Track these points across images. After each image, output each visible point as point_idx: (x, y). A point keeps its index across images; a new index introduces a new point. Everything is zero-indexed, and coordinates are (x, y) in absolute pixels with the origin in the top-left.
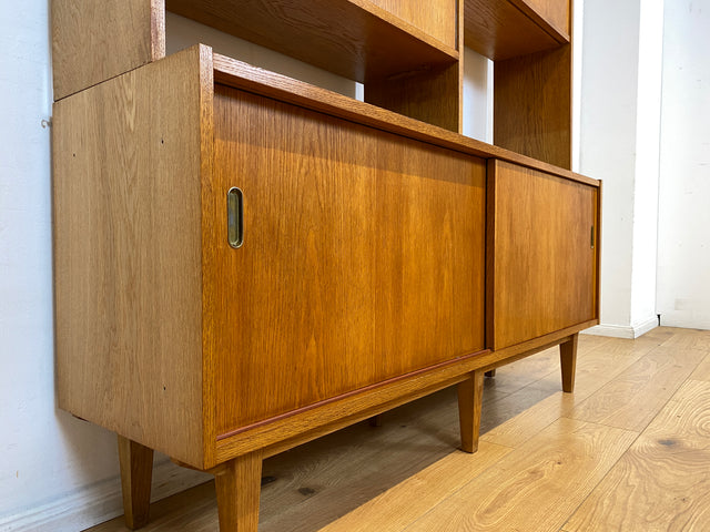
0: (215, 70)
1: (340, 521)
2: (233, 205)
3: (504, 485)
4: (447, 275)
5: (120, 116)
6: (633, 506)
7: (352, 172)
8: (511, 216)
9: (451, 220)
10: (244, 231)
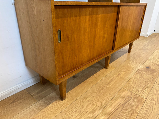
0: (55, 5)
1: (81, 84)
2: (59, 33)
3: (112, 77)
4: (105, 36)
5: (32, 10)
6: (137, 83)
7: (85, 18)
8: (122, 19)
9: (108, 23)
10: (61, 39)
